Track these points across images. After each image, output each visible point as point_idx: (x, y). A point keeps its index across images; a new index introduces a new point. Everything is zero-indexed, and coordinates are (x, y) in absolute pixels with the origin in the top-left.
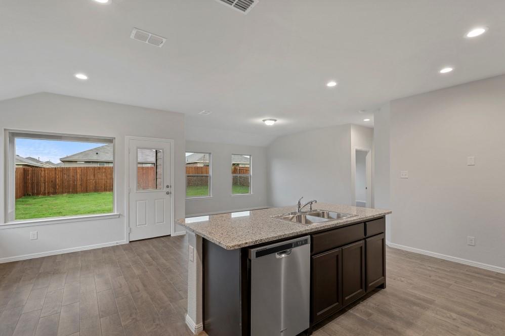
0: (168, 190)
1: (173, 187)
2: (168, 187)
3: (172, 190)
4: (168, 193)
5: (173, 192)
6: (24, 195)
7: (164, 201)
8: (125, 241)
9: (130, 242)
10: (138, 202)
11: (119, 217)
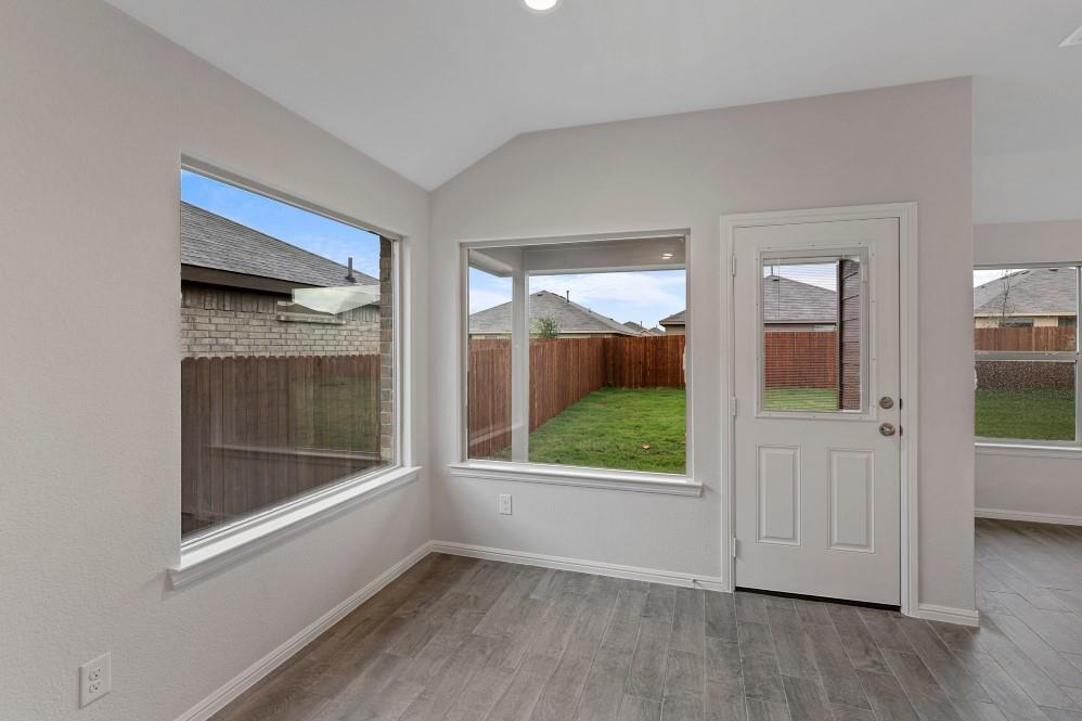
0: (889, 416)
1: (911, 404)
2: (886, 403)
3: (908, 418)
4: (887, 430)
5: (910, 428)
6: (604, 386)
7: (868, 460)
8: (720, 583)
9: (738, 589)
10: (764, 452)
11: (702, 495)
